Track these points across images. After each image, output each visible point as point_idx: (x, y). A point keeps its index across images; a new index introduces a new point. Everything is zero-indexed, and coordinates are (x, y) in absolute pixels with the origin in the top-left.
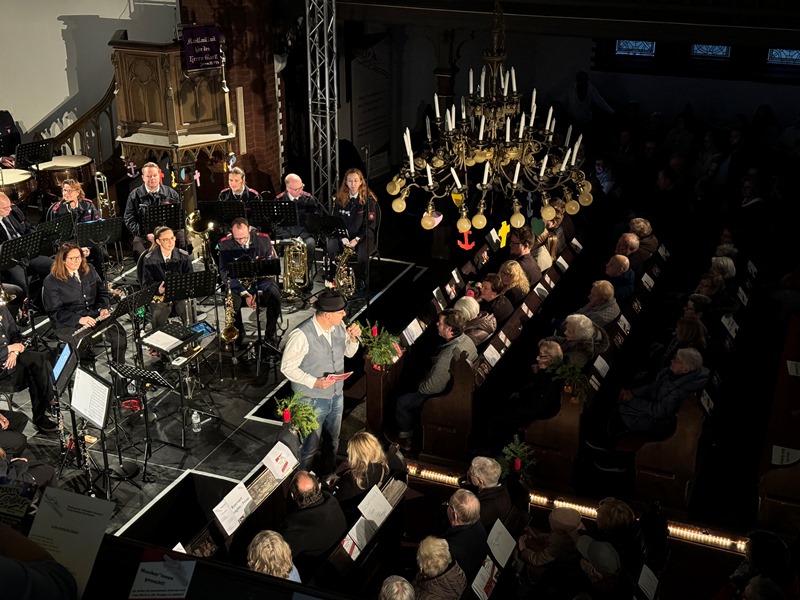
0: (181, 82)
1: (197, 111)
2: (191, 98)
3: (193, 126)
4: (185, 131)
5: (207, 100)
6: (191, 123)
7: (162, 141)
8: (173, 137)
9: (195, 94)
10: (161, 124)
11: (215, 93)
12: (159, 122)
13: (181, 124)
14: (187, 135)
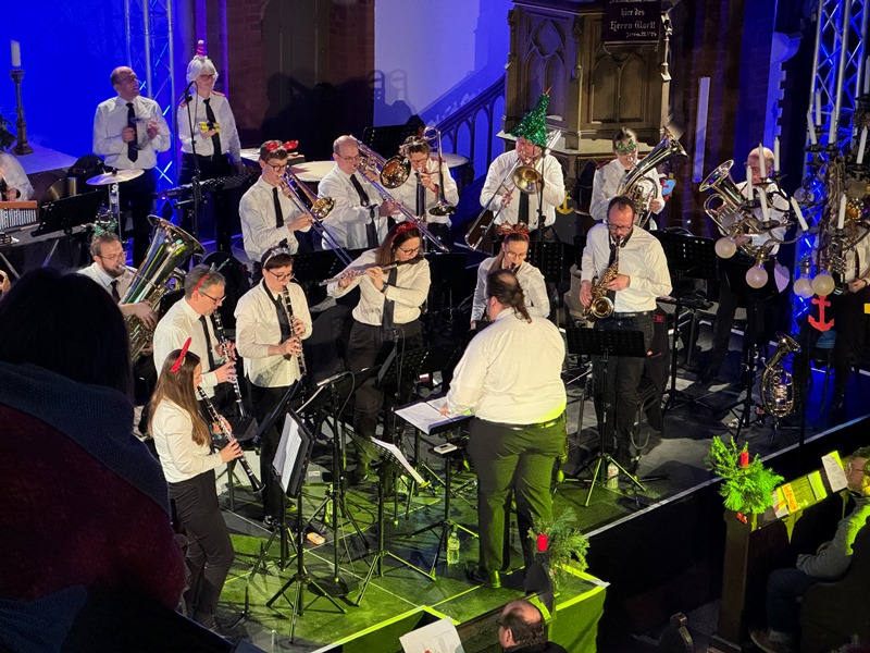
0: (598, 59)
1: (616, 104)
2: (610, 84)
3: (606, 126)
4: (593, 132)
5: (635, 89)
6: (603, 121)
8: (572, 138)
9: (617, 79)
10: (560, 119)
11: (648, 81)
12: (559, 115)
13: (588, 122)
14: (594, 140)
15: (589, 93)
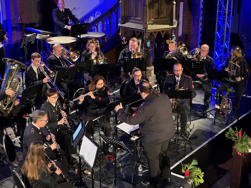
1: (159, 13)
2: (156, 6)
3: (156, 20)
4: (152, 22)
5: (164, 7)
6: (155, 18)
7: (140, 27)
8: (145, 25)
9: (159, 4)
10: (140, 19)
11: (169, 4)
12: (140, 17)
13: (150, 19)
14: (152, 25)
15: (150, 10)
